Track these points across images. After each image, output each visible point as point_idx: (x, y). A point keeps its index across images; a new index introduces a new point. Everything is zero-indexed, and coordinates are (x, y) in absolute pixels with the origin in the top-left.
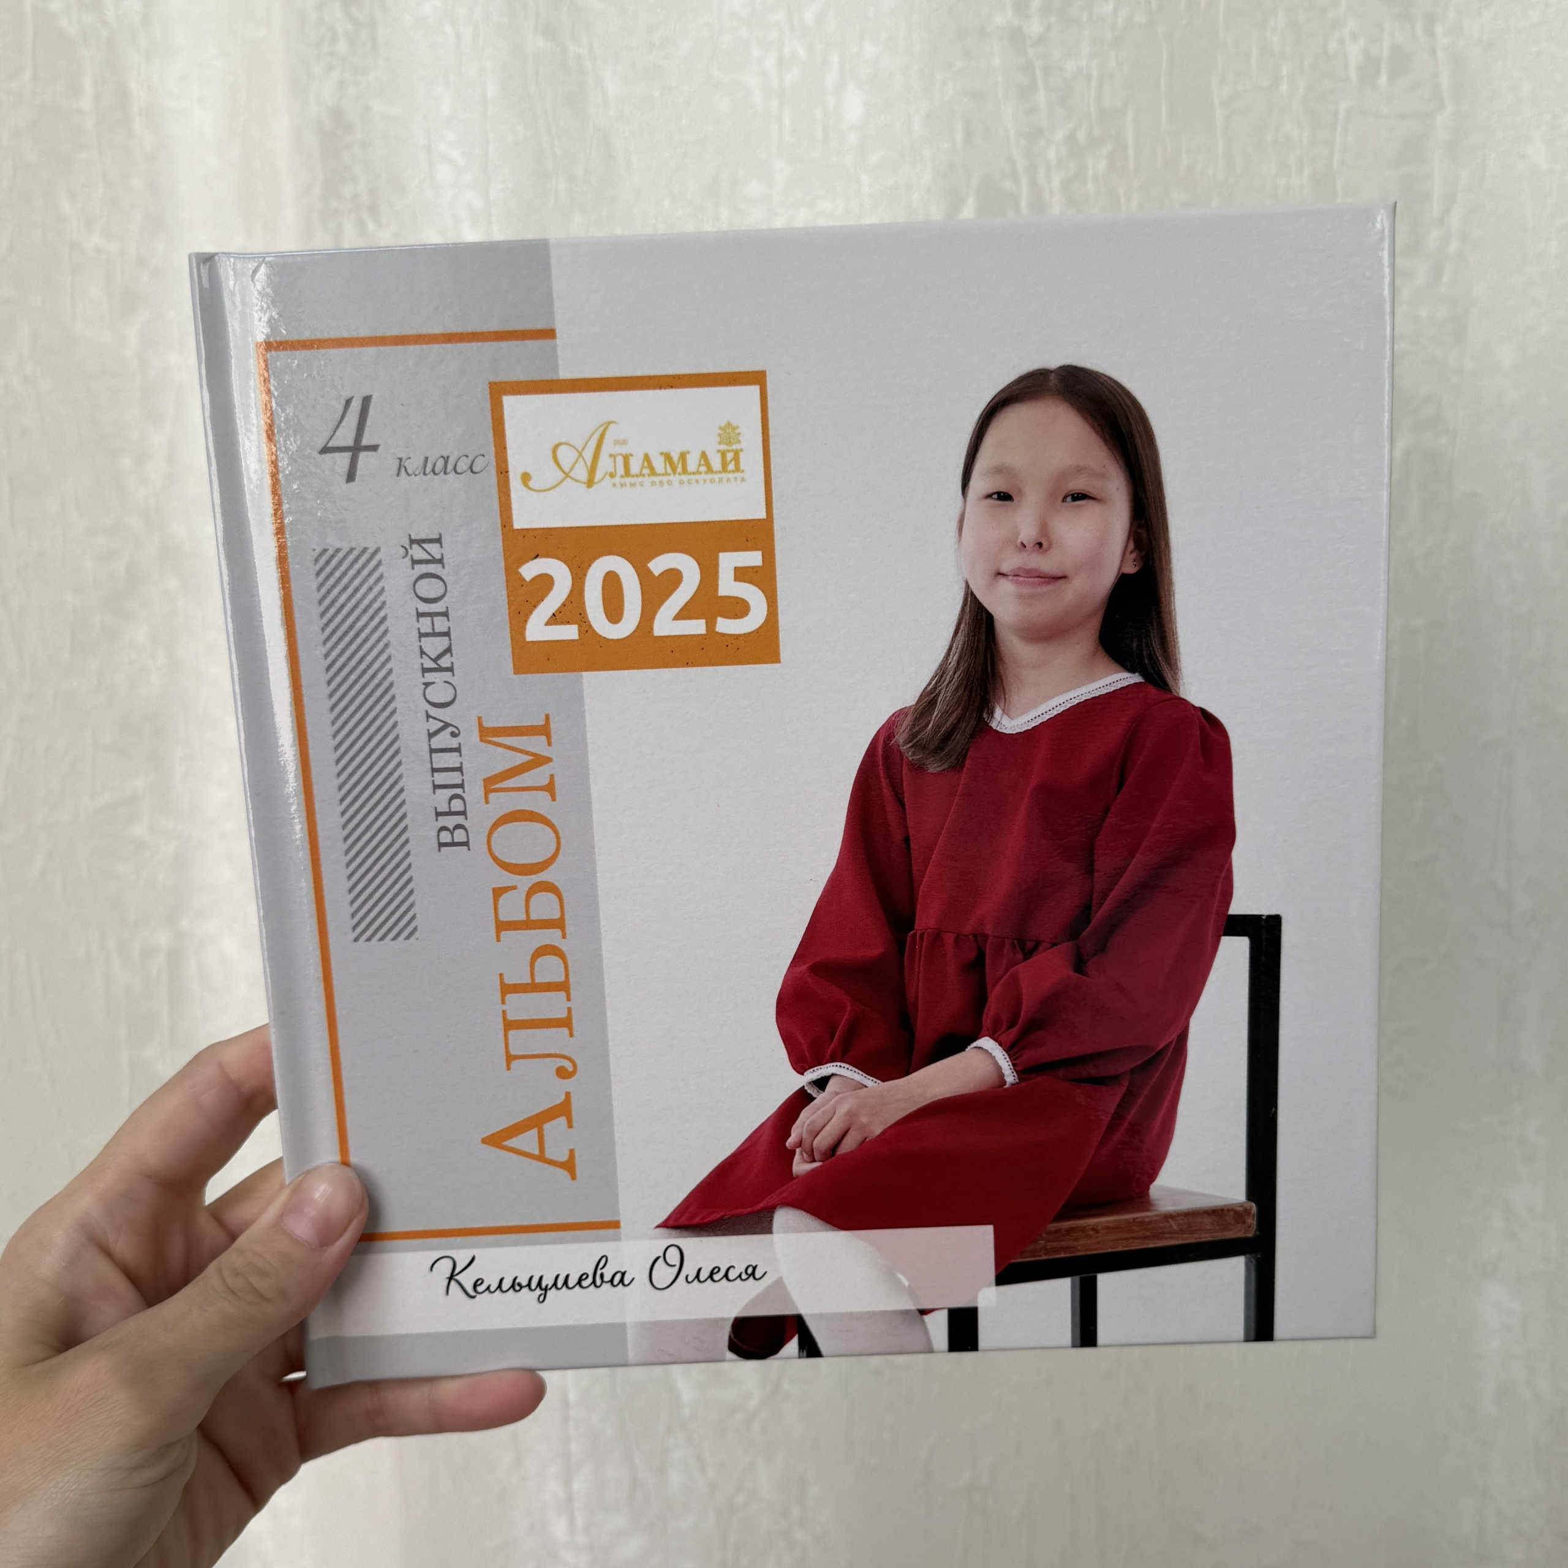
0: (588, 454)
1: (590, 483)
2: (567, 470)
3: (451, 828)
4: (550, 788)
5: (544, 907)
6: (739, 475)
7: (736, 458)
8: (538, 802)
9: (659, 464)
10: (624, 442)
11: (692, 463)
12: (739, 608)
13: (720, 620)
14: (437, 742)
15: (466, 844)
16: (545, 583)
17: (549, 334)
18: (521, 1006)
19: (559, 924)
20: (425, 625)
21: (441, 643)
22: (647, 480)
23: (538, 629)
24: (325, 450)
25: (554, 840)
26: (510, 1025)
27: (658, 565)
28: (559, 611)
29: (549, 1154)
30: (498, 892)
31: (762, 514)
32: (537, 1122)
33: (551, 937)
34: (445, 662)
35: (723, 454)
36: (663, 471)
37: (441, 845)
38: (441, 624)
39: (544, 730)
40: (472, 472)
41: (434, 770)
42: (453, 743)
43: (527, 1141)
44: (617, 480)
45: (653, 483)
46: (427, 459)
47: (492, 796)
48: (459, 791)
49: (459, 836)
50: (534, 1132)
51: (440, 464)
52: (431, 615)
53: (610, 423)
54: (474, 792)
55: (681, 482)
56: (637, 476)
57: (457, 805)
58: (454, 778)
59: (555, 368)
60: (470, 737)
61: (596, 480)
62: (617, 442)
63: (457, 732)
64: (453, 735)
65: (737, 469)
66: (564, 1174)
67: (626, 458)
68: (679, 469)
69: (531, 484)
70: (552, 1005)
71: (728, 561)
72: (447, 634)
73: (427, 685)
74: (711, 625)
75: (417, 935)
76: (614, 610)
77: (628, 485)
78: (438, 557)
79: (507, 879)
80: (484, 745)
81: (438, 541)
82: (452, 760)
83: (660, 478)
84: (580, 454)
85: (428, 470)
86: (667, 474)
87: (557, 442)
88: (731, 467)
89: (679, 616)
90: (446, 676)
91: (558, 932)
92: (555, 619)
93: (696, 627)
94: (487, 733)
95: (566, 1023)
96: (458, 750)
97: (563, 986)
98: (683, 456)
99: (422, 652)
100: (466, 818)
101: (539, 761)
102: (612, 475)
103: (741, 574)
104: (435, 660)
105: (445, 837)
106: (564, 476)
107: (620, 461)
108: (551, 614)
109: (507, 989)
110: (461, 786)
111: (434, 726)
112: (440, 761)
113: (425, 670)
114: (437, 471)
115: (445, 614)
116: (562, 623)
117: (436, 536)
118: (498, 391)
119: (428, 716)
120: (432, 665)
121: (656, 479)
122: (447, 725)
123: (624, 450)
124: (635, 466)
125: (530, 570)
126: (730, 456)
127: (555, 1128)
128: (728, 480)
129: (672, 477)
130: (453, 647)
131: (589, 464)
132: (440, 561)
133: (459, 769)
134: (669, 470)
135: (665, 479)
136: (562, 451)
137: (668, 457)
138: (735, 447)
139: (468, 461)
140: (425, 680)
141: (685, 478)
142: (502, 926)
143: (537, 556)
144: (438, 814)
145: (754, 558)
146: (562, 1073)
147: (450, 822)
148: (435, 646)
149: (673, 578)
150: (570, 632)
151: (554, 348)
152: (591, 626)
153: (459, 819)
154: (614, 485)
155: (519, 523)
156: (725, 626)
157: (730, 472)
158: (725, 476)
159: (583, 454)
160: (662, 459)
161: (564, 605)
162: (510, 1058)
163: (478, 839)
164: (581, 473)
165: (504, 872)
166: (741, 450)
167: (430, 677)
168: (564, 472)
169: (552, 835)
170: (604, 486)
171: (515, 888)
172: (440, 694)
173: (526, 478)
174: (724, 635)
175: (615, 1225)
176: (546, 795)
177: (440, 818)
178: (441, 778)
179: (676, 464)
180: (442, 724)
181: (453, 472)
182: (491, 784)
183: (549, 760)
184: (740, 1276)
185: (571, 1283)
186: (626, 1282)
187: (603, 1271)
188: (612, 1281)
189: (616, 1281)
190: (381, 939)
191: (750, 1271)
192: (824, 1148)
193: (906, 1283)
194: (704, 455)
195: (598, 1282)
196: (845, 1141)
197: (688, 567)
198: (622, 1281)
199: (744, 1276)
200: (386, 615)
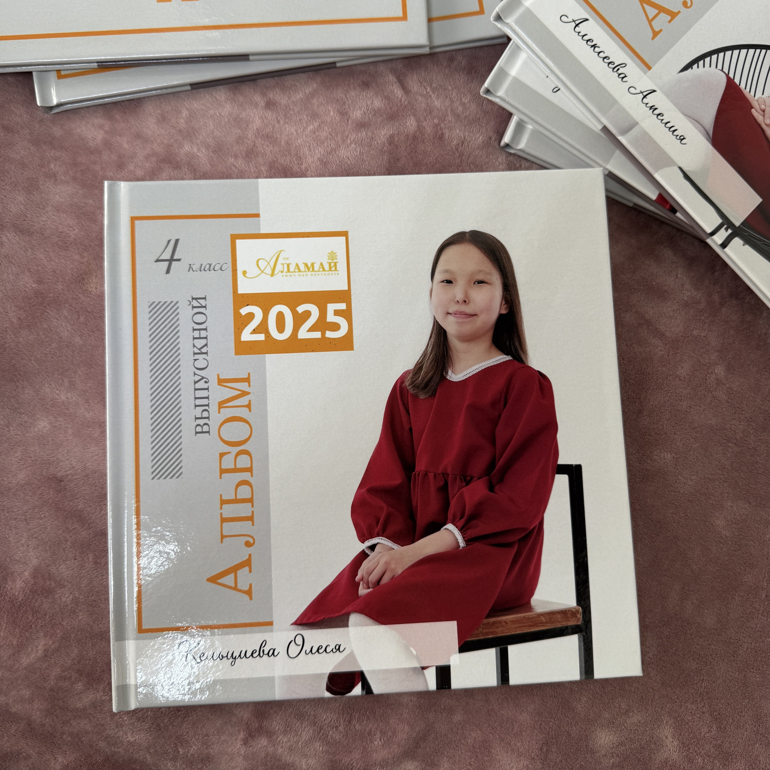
0: (272, 264)
1: (272, 275)
2: (262, 269)
3: (202, 425)
4: (249, 406)
5: (243, 461)
6: (336, 272)
7: (335, 265)
8: (243, 413)
9: (302, 268)
10: (288, 259)
11: (317, 267)
12: (336, 327)
13: (327, 332)
14: (198, 386)
15: (208, 432)
16: (251, 316)
17: (257, 215)
18: (230, 511)
19: (250, 470)
20: (196, 334)
21: (203, 342)
22: (297, 274)
23: (247, 336)
24: (157, 261)
25: (249, 430)
26: (224, 520)
27: (301, 309)
28: (257, 328)
29: (239, 587)
30: (222, 455)
31: (346, 288)
32: (234, 569)
33: (245, 476)
34: (204, 350)
35: (330, 264)
36: (304, 270)
37: (197, 433)
38: (203, 334)
39: (247, 380)
40: (221, 270)
41: (196, 398)
42: (206, 386)
43: (229, 580)
44: (284, 274)
45: (300, 275)
46: (202, 265)
47: (222, 410)
48: (206, 408)
49: (206, 428)
50: (232, 576)
51: (208, 266)
52: (200, 330)
53: (282, 251)
54: (213, 408)
55: (312, 275)
56: (293, 272)
57: (205, 414)
58: (205, 402)
59: (259, 229)
60: (213, 384)
61: (275, 274)
62: (284, 259)
63: (207, 381)
64: (206, 382)
65: (336, 270)
66: (247, 597)
67: (288, 265)
68: (311, 270)
69: (247, 275)
70: (244, 510)
71: (331, 307)
72: (206, 338)
73: (195, 360)
74: (323, 334)
75: (181, 476)
76: (281, 328)
77: (289, 276)
78: (204, 305)
79: (227, 448)
80: (219, 386)
81: (205, 298)
82: (204, 394)
83: (303, 273)
84: (269, 263)
85: (202, 269)
86: (305, 271)
87: (259, 258)
88: (333, 269)
89: (310, 330)
90: (204, 356)
91: (249, 474)
92: (255, 331)
93: (317, 335)
94: (221, 382)
95: (251, 519)
96: (207, 389)
97: (250, 500)
98: (313, 264)
99: (194, 346)
100: (209, 420)
101: (244, 394)
102: (282, 272)
103: (337, 313)
104: (200, 349)
105: (199, 429)
106: (261, 272)
107: (286, 266)
108: (253, 329)
109: (223, 502)
110: (208, 405)
111: (197, 378)
112: (199, 394)
113: (195, 354)
114: (206, 269)
115: (206, 329)
116: (258, 333)
117: (204, 296)
118: (234, 238)
119: (195, 374)
120: (199, 352)
121: (301, 273)
122: (203, 378)
123: (288, 262)
124: (292, 268)
125: (244, 311)
126: (332, 264)
127: (243, 573)
128: (332, 274)
129: (308, 273)
130: (208, 344)
131: (272, 267)
132: (205, 307)
133: (207, 398)
134: (307, 270)
135: (304, 273)
136: (261, 262)
137: (306, 265)
138: (335, 261)
139: (220, 266)
140: (195, 358)
141: (313, 273)
142: (223, 471)
143: (248, 305)
144: (196, 418)
145: (342, 306)
146: (248, 544)
147: (202, 422)
148: (200, 343)
149: (307, 314)
150: (261, 337)
151: (259, 221)
152: (270, 334)
153: (206, 421)
154: (283, 276)
155: (240, 291)
156: (330, 334)
157: (333, 271)
158: (330, 272)
159: (270, 263)
160: (304, 265)
161: (259, 325)
162: (223, 537)
163: (214, 430)
164: (269, 271)
165: (226, 446)
166: (338, 262)
167: (197, 357)
168: (261, 270)
169: (249, 428)
170: (278, 276)
171: (230, 453)
172: (201, 364)
173: (244, 273)
174: (329, 338)
175: (271, 624)
176: (247, 409)
177: (197, 420)
178: (198, 402)
179: (310, 267)
180: (201, 377)
181: (213, 270)
182: (222, 405)
183: (249, 393)
184: (332, 650)
185: (248, 655)
186: (275, 654)
187: (264, 648)
188: (268, 654)
189: (270, 654)
190: (165, 478)
191: (337, 647)
192: (374, 581)
193: (415, 652)
194: (321, 264)
195: (261, 654)
196: (384, 577)
197: (314, 310)
198: (273, 653)
199: (334, 650)
200: (179, 330)
